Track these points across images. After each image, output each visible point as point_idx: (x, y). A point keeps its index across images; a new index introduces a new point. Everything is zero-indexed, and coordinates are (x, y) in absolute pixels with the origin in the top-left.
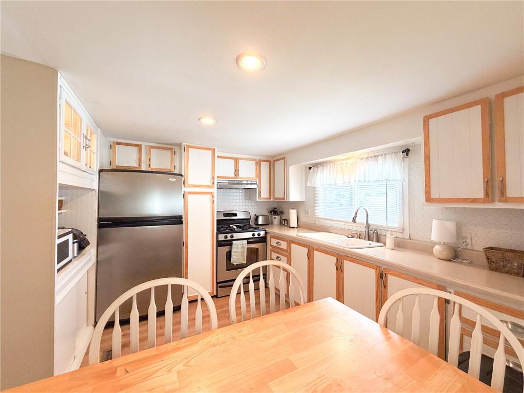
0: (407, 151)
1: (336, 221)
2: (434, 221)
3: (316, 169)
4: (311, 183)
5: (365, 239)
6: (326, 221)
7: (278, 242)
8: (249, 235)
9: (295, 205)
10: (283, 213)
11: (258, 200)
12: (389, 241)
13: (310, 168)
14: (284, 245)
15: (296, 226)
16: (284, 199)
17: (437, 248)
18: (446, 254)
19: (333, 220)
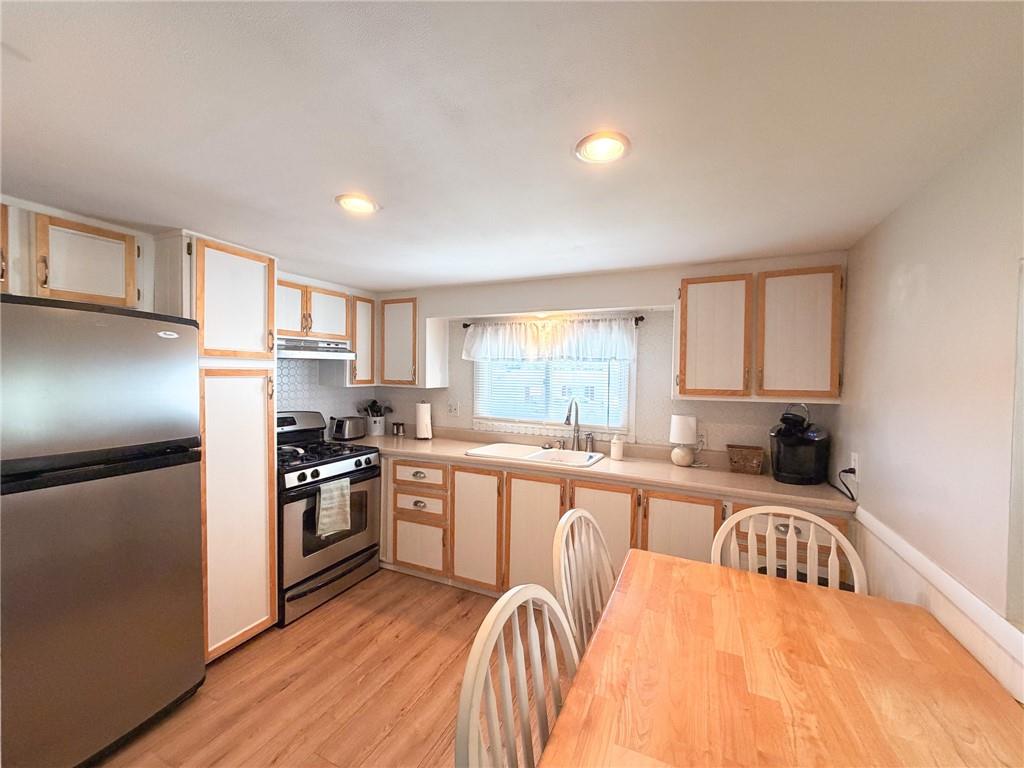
0: (640, 319)
1: (520, 422)
2: (675, 419)
3: (480, 329)
4: (469, 353)
5: (573, 449)
6: (496, 424)
7: (417, 473)
8: (348, 465)
9: (428, 396)
10: (391, 411)
11: (348, 385)
12: (616, 450)
13: (466, 326)
14: (434, 477)
15: (430, 436)
16: (413, 382)
17: (677, 454)
18: (688, 460)
19: (514, 422)
